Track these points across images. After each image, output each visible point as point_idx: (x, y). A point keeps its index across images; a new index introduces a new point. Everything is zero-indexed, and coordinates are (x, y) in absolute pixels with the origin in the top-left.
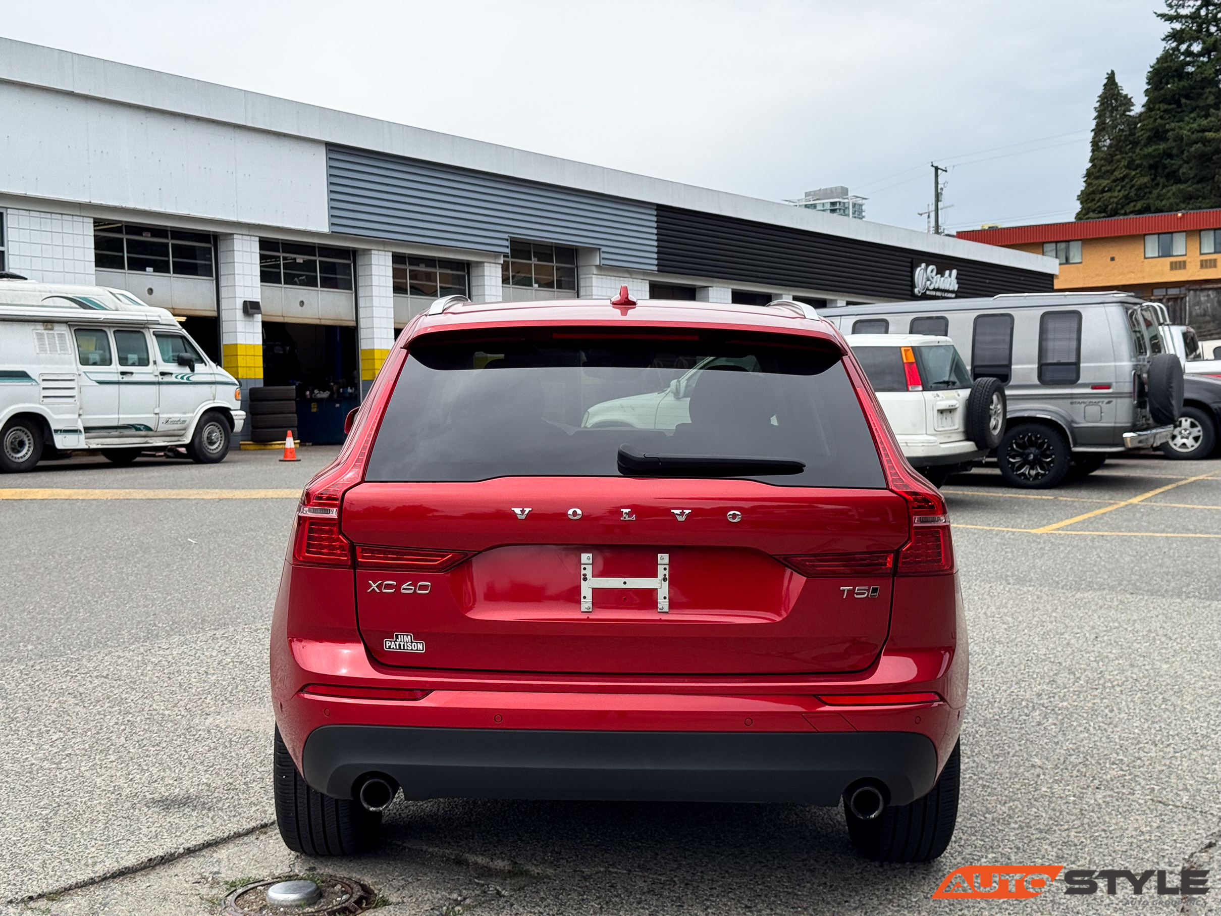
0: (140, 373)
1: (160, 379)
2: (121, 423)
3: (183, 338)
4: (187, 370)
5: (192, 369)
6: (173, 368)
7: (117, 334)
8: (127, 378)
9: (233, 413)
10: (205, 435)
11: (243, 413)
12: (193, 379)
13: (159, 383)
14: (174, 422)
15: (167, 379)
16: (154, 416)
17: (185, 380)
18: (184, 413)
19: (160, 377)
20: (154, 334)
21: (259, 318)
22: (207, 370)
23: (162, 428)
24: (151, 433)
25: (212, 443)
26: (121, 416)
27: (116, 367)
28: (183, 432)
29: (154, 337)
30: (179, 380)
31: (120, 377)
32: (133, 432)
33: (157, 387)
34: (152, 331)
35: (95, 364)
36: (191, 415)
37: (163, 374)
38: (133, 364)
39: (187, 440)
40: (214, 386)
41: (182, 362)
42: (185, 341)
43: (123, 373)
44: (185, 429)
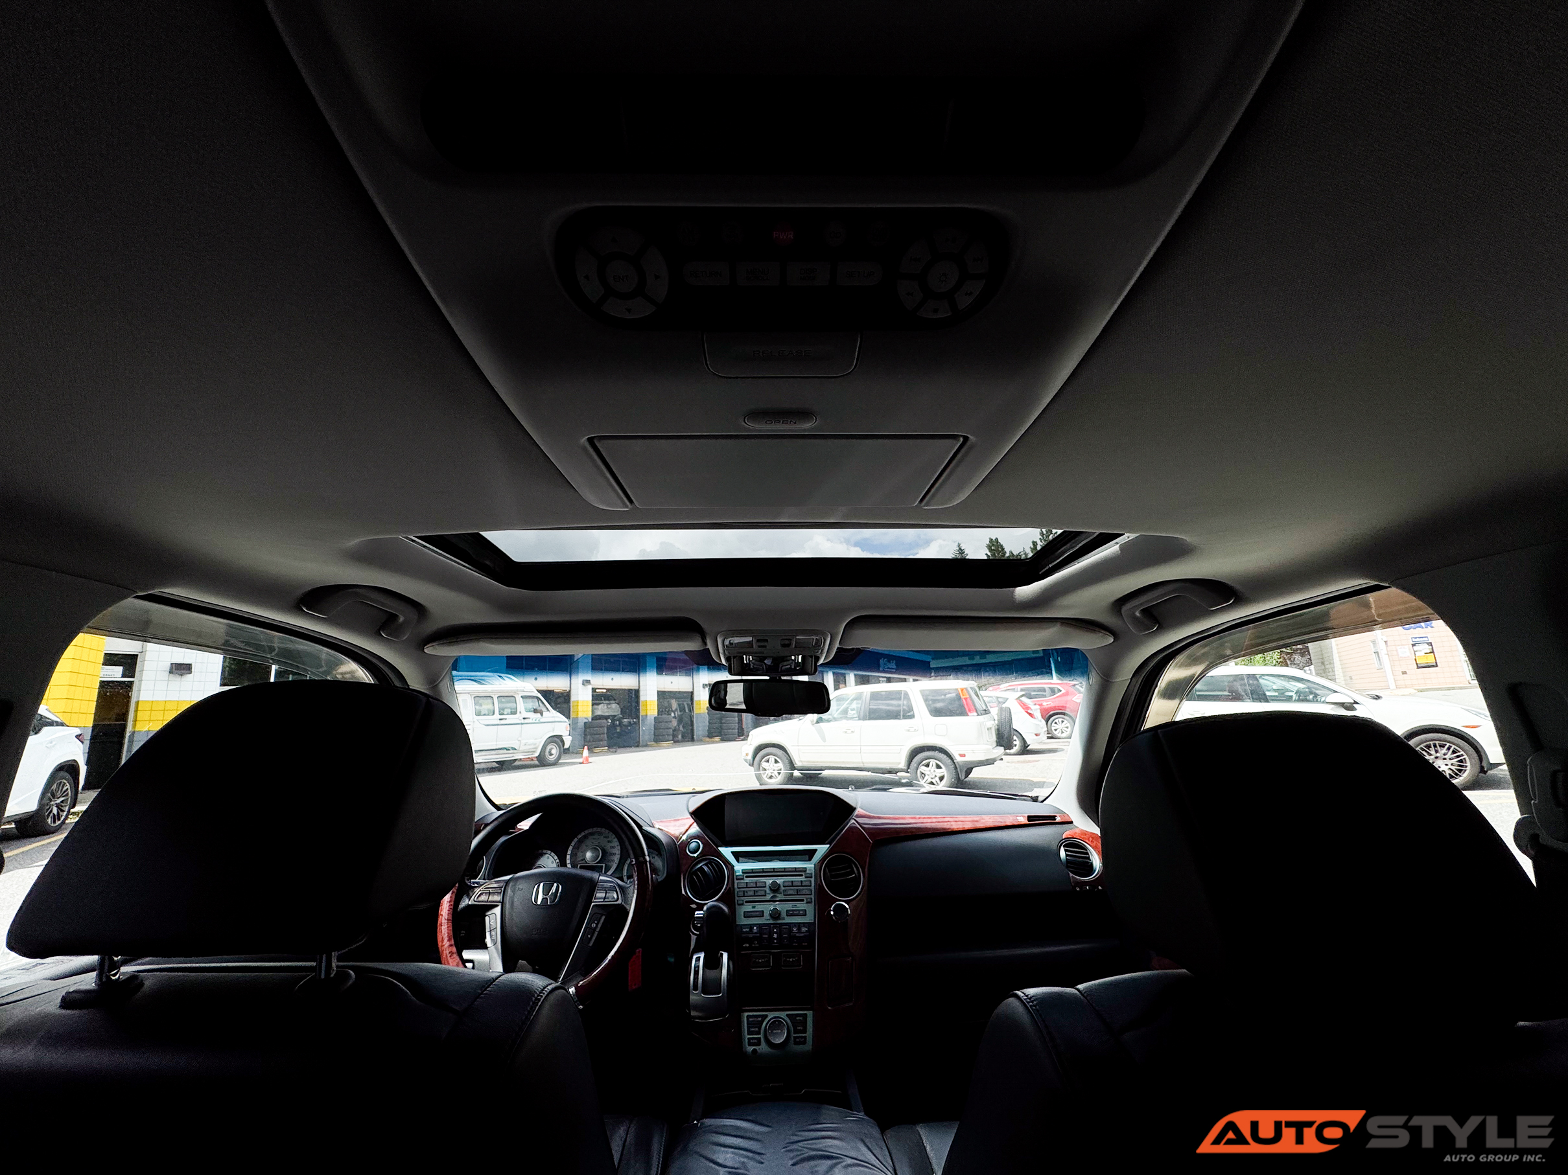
0: (511, 719)
1: (523, 721)
2: (497, 747)
3: (538, 699)
4: (539, 715)
5: (542, 715)
6: (532, 715)
7: (500, 699)
8: (502, 722)
9: (563, 737)
10: (547, 750)
11: (570, 738)
12: (542, 720)
13: (522, 724)
14: (529, 745)
15: (526, 721)
16: (518, 742)
17: (537, 721)
18: (536, 739)
19: (523, 720)
20: (522, 697)
21: (590, 688)
22: (552, 714)
23: (523, 748)
24: (515, 751)
25: (551, 755)
26: (498, 743)
27: (497, 716)
28: (534, 750)
29: (521, 699)
30: (534, 721)
31: (499, 721)
32: (505, 751)
33: (520, 726)
34: (520, 695)
35: (484, 715)
36: (540, 740)
37: (524, 718)
38: (508, 714)
39: (537, 754)
40: (553, 723)
41: (535, 711)
42: (540, 701)
43: (500, 719)
44: (535, 748)
